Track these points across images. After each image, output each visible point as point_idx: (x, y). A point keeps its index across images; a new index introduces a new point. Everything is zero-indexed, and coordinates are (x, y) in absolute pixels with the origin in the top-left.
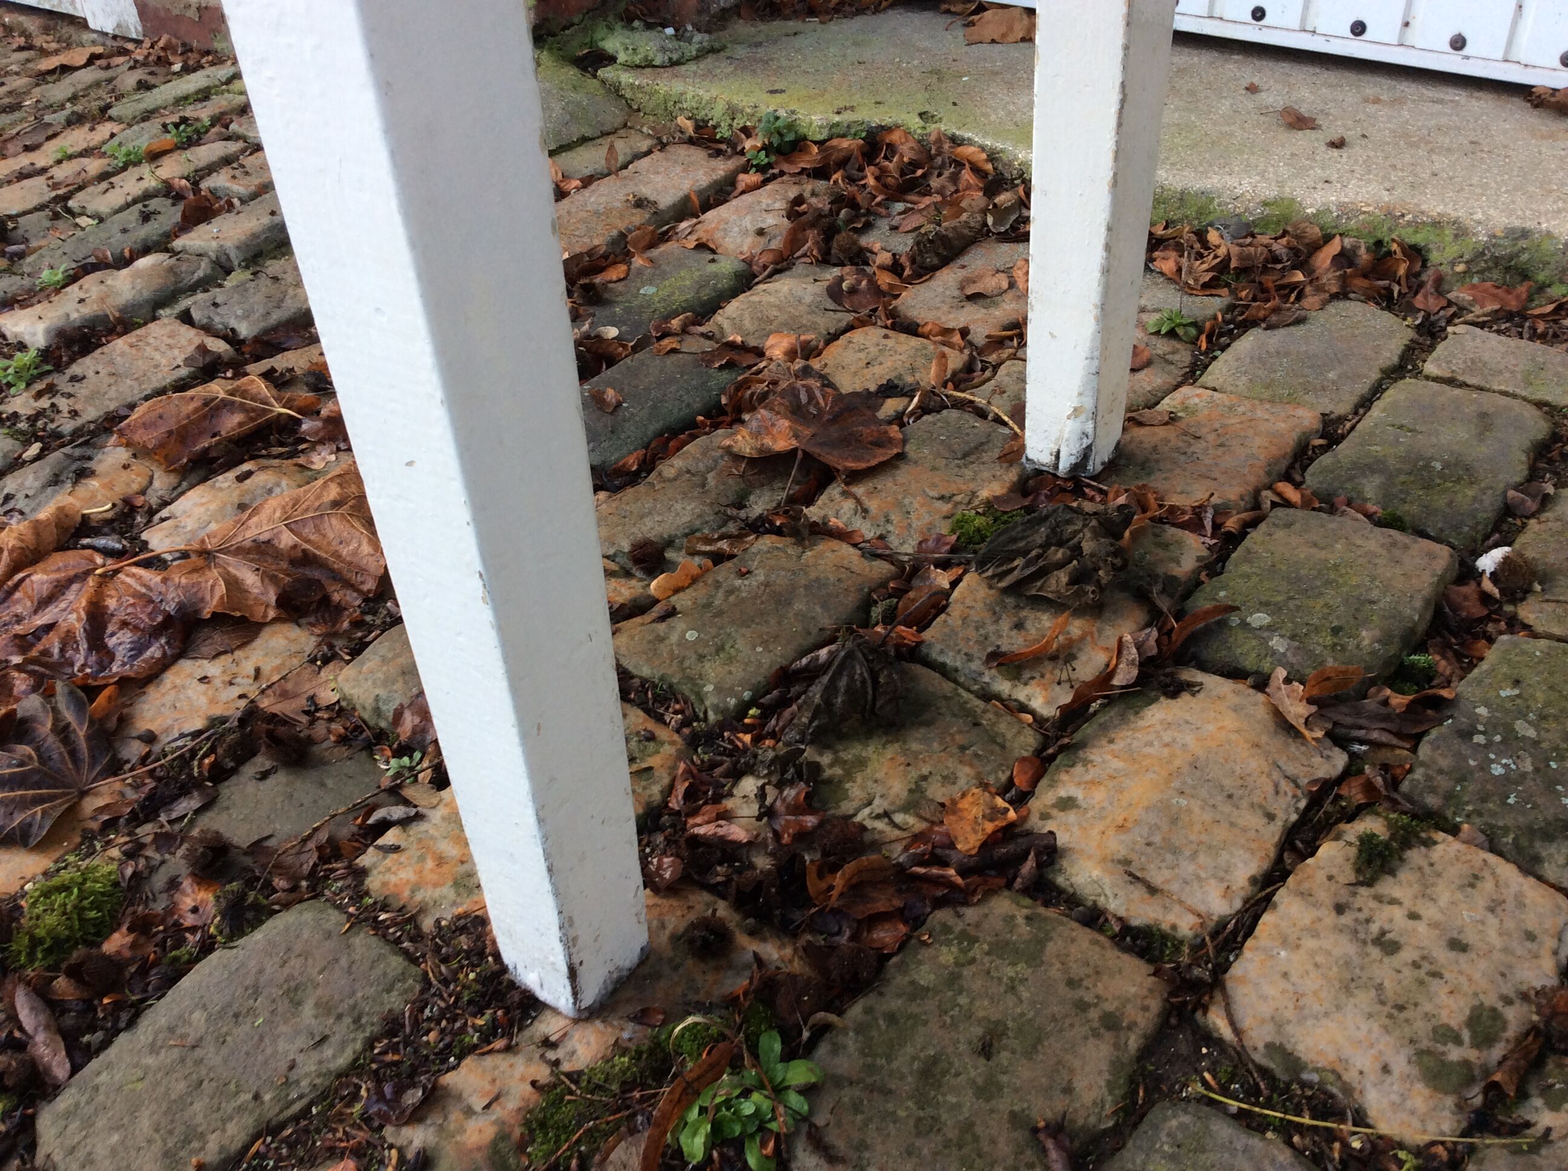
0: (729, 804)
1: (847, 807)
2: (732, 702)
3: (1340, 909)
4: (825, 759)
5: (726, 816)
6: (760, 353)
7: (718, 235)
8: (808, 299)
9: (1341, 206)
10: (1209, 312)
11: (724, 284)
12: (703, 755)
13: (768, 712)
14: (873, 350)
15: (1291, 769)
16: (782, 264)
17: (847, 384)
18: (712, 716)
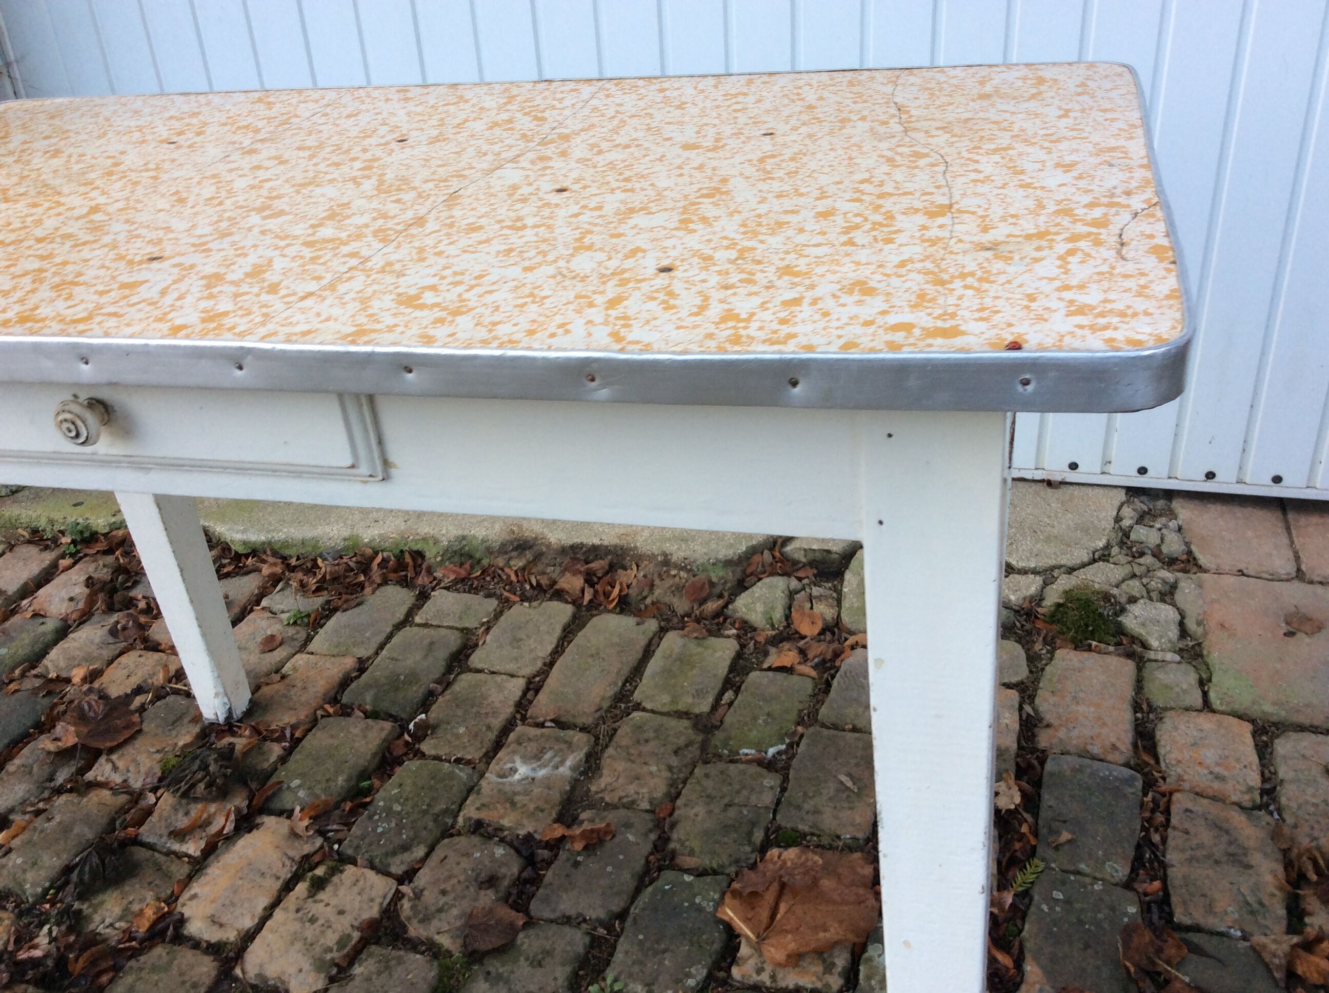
0: (36, 941)
1: (92, 927)
2: (39, 890)
3: (298, 911)
4: (85, 907)
5: (35, 947)
6: (68, 681)
7: (46, 605)
8: (97, 640)
9: (380, 535)
10: (315, 607)
11: (49, 637)
12: (25, 920)
13: (59, 889)
14: (132, 666)
15: (291, 853)
16: (85, 617)
17: (115, 692)
18: (30, 900)
